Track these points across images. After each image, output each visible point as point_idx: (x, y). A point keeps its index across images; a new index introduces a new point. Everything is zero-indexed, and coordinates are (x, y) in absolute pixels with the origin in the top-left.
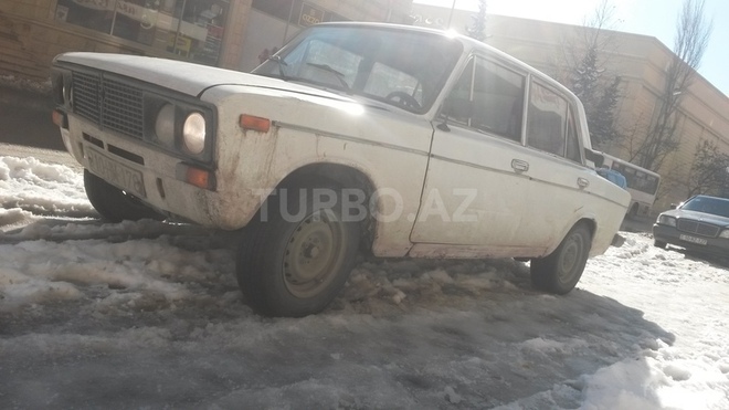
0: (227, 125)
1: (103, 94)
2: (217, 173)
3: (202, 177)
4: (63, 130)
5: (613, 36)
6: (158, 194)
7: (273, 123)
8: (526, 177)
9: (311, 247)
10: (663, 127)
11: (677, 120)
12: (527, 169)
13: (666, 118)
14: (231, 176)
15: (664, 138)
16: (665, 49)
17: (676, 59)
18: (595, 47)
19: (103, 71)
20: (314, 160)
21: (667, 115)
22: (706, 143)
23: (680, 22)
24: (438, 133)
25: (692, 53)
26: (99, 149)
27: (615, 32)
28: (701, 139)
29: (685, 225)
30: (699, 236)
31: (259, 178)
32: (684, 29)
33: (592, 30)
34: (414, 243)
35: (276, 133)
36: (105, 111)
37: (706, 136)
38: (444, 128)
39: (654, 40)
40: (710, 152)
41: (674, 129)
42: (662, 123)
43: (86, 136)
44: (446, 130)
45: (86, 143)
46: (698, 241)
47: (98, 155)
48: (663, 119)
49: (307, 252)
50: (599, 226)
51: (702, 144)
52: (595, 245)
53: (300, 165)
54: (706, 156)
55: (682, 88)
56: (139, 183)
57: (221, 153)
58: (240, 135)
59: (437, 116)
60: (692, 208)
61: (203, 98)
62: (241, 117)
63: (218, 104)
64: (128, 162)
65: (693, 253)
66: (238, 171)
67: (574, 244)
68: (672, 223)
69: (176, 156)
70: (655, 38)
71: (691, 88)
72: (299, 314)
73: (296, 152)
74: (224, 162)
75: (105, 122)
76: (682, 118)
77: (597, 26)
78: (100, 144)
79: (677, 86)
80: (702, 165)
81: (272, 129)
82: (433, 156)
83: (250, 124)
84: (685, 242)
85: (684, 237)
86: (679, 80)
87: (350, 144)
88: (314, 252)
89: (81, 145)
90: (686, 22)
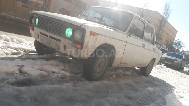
0: (87, 34)
1: (49, 23)
2: (83, 45)
3: (79, 46)
4: (31, 31)
5: (148, 11)
6: (63, 49)
7: (97, 33)
8: (144, 48)
9: (100, 64)
10: (158, 34)
11: (162, 33)
12: (145, 46)
13: (159, 32)
14: (87, 47)
15: (158, 37)
16: (160, 15)
17: (163, 17)
18: (143, 13)
19: (50, 17)
20: (104, 43)
21: (160, 31)
22: (168, 39)
23: (164, 8)
24: (129, 37)
25: (166, 16)
26: (46, 37)
27: (148, 10)
28: (167, 37)
29: (166, 59)
30: (169, 62)
31: (92, 47)
32: (165, 10)
33: (143, 9)
34: (121, 63)
35: (97, 36)
36: (49, 27)
37: (169, 37)
38: (129, 35)
39: (158, 13)
40: (169, 41)
41: (161, 35)
42: (158, 33)
43: (40, 33)
44: (130, 36)
45: (40, 35)
46: (169, 63)
47: (45, 38)
48: (158, 32)
49: (99, 65)
50: (156, 60)
51: (167, 39)
52: (154, 64)
53: (101, 44)
54: (168, 42)
55: (164, 25)
56: (58, 46)
57: (85, 41)
58: (90, 36)
59: (128, 33)
60: (167, 55)
61: (81, 27)
62: (91, 32)
63: (86, 28)
64: (55, 41)
65: (168, 66)
66: (88, 45)
67: (150, 64)
68: (163, 58)
69: (72, 40)
70: (158, 12)
71: (166, 25)
72: (97, 80)
73: (101, 41)
74: (85, 43)
75: (49, 30)
76: (163, 32)
77: (144, 8)
78: (47, 36)
79: (162, 24)
80: (167, 44)
81: (97, 35)
82: (127, 42)
83: (93, 34)
84: (166, 63)
85: (166, 62)
86: (163, 23)
87: (112, 39)
88: (101, 65)
89: (38, 35)
90: (166, 8)
